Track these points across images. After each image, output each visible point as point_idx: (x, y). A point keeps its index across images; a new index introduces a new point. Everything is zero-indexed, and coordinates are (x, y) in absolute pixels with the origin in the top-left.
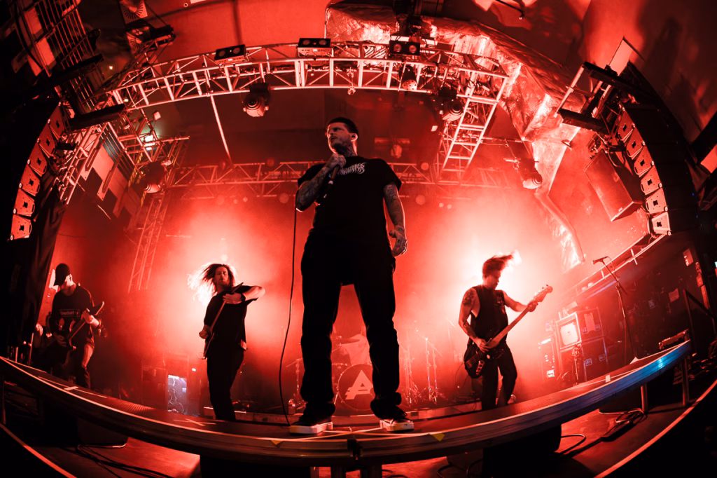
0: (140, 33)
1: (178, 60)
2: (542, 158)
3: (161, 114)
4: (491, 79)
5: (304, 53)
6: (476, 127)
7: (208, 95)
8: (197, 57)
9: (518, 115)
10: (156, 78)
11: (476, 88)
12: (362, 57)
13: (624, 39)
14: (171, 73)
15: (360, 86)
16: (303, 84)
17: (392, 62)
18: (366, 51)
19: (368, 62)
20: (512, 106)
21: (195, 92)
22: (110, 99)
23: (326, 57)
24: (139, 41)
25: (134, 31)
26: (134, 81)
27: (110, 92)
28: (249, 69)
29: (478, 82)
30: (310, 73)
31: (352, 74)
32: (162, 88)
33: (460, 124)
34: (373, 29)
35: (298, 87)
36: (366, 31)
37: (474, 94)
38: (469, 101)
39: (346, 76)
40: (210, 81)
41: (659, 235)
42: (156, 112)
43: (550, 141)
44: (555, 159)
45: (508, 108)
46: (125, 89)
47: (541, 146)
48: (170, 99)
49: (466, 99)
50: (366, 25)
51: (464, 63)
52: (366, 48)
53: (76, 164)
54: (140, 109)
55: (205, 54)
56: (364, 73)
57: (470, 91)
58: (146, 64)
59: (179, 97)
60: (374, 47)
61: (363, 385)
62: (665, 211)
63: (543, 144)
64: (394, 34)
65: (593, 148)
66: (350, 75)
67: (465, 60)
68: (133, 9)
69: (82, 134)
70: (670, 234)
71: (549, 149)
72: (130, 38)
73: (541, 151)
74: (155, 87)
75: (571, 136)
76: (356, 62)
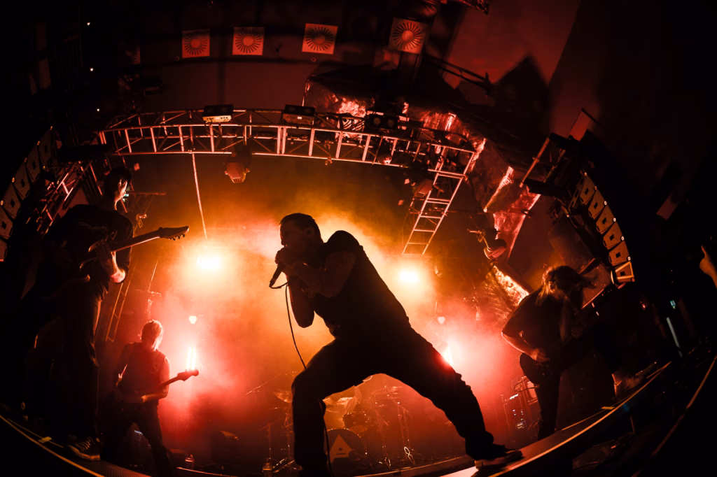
0: (131, 80)
1: (164, 113)
2: (502, 228)
3: (140, 166)
4: (458, 155)
5: (288, 120)
6: (441, 201)
7: (190, 152)
8: (183, 112)
9: (482, 188)
10: (141, 126)
11: (445, 163)
12: (342, 128)
13: (583, 110)
14: (158, 124)
15: (337, 158)
16: (283, 151)
17: (369, 136)
18: (344, 123)
19: (347, 134)
20: (476, 180)
21: (179, 147)
22: (96, 140)
23: (308, 126)
24: (128, 88)
25: (125, 76)
26: (120, 126)
27: (96, 132)
28: (233, 130)
29: (448, 157)
30: (290, 141)
31: (329, 146)
32: (146, 138)
33: (428, 198)
34: (350, 103)
35: (278, 154)
36: (343, 105)
37: (443, 169)
38: (438, 175)
39: (323, 147)
40: (193, 139)
41: (622, 283)
42: (136, 163)
43: (511, 212)
44: (514, 228)
45: (471, 182)
46: (112, 132)
47: (502, 216)
48: (153, 151)
49: (435, 173)
50: (344, 99)
51: (435, 138)
52: (345, 121)
53: (56, 199)
54: (121, 156)
55: (192, 110)
56: (342, 146)
57: (439, 165)
58: (133, 112)
59: (161, 150)
60: (353, 120)
61: (340, 449)
62: (628, 261)
63: (504, 214)
64: (370, 110)
65: (554, 214)
66: (327, 146)
67: (436, 135)
68: (129, 54)
69: (65, 169)
70: (634, 280)
71: (508, 219)
72: (121, 83)
73: (501, 221)
74: (140, 136)
75: (530, 205)
76: (334, 134)
